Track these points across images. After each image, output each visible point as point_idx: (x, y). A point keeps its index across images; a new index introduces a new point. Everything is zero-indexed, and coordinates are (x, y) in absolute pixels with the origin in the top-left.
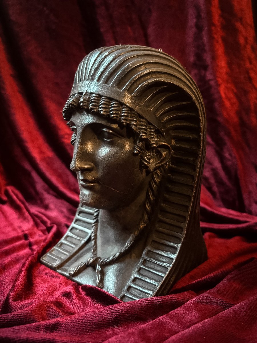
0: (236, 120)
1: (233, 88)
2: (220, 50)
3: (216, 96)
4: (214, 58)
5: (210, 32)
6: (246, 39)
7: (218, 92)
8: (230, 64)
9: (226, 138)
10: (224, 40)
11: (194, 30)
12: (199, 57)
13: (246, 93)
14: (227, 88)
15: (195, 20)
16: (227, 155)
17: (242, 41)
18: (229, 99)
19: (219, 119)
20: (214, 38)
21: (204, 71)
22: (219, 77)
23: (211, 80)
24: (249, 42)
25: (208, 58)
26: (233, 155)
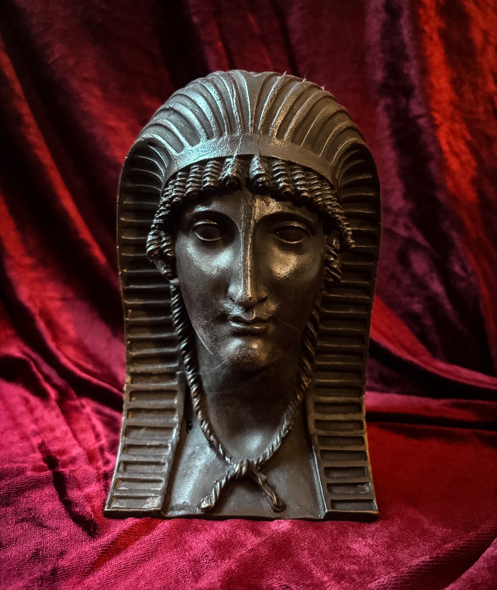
0: (471, 195)
1: (465, 132)
2: (437, 55)
3: (432, 149)
4: (424, 71)
5: (415, 19)
6: (486, 33)
7: (436, 141)
8: (456, 83)
9: (454, 234)
10: (444, 36)
11: (383, 16)
12: (394, 70)
14: (452, 131)
16: (457, 269)
17: (478, 38)
18: (457, 155)
19: (440, 196)
20: (423, 31)
21: (404, 100)
22: (438, 111)
23: (421, 116)
24: (492, 40)
25: (412, 71)
26: (470, 268)
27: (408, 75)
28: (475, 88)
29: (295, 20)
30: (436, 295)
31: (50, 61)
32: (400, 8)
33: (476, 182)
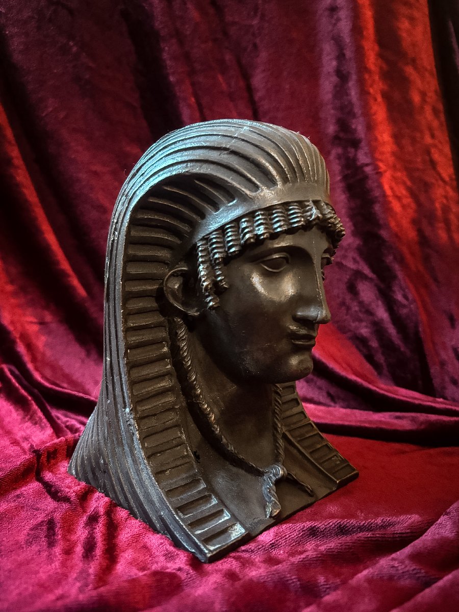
0: (412, 234)
1: (406, 179)
2: (380, 112)
3: (377, 193)
4: (370, 127)
5: (361, 82)
6: (423, 94)
7: (380, 186)
8: (397, 137)
9: (396, 267)
10: (386, 96)
11: (334, 79)
12: (344, 125)
13: (427, 187)
14: (394, 178)
15: (334, 63)
16: (399, 297)
17: (416, 98)
18: (399, 198)
19: (384, 233)
20: (369, 93)
21: (353, 150)
22: (381, 161)
23: (367, 165)
24: (428, 100)
25: (359, 126)
26: (410, 297)
27: (355, 130)
28: (414, 141)
29: (259, 80)
30: (382, 320)
31: (44, 114)
32: (349, 73)
33: (415, 222)
